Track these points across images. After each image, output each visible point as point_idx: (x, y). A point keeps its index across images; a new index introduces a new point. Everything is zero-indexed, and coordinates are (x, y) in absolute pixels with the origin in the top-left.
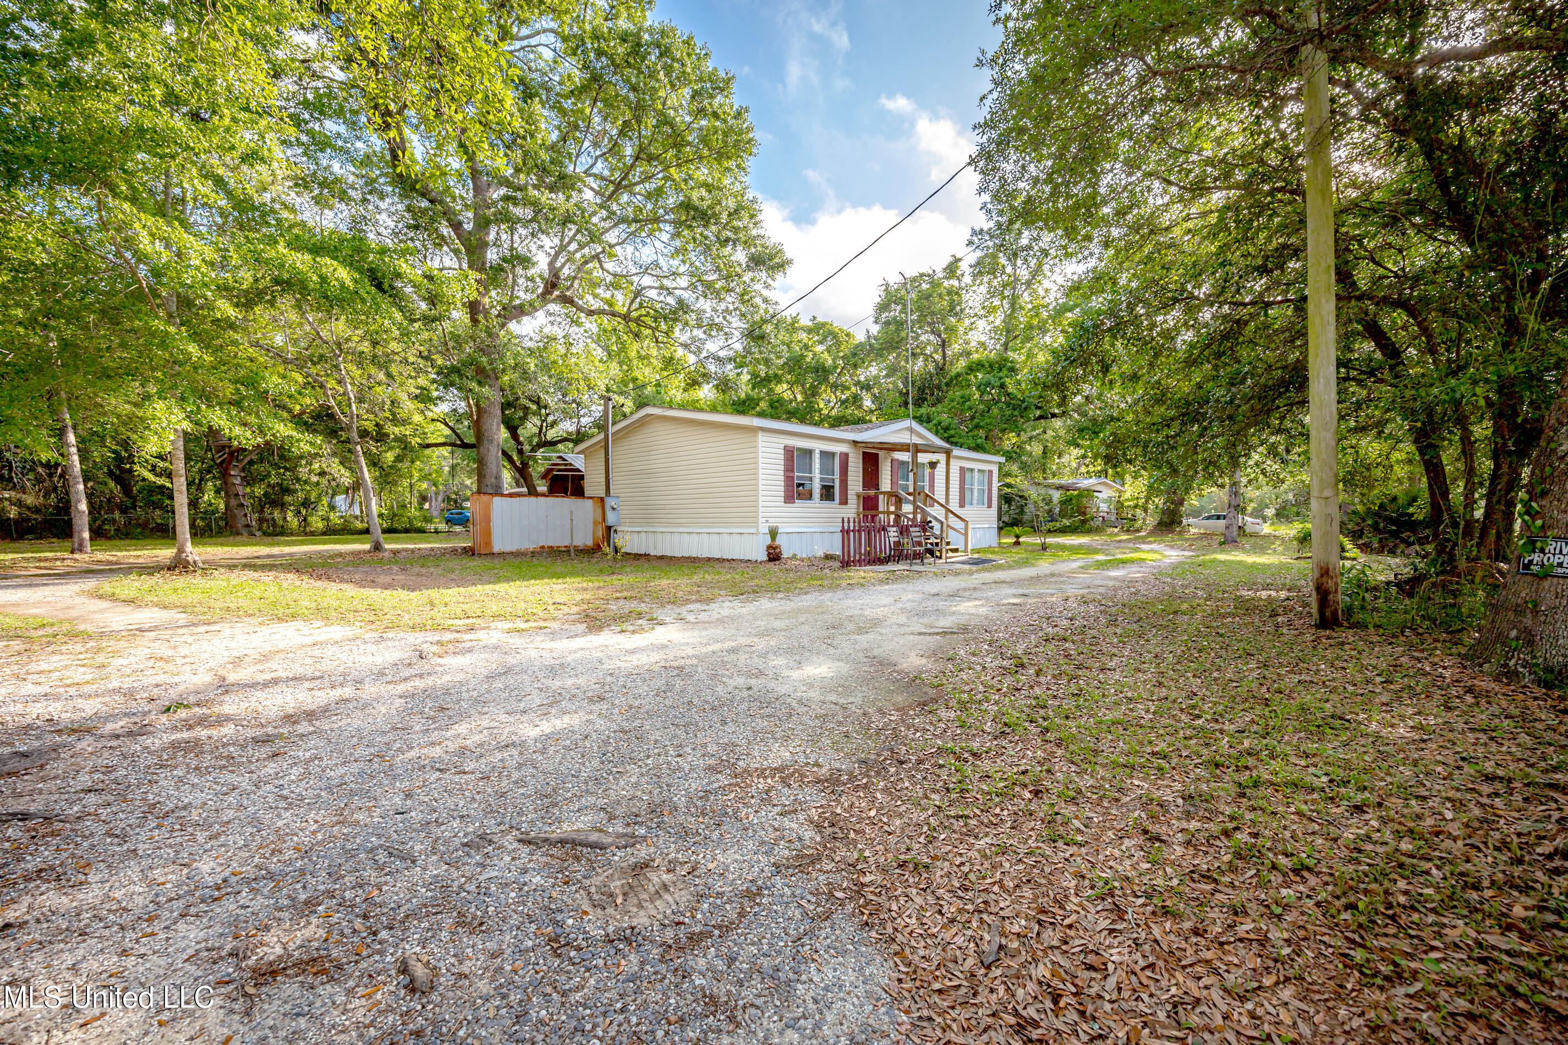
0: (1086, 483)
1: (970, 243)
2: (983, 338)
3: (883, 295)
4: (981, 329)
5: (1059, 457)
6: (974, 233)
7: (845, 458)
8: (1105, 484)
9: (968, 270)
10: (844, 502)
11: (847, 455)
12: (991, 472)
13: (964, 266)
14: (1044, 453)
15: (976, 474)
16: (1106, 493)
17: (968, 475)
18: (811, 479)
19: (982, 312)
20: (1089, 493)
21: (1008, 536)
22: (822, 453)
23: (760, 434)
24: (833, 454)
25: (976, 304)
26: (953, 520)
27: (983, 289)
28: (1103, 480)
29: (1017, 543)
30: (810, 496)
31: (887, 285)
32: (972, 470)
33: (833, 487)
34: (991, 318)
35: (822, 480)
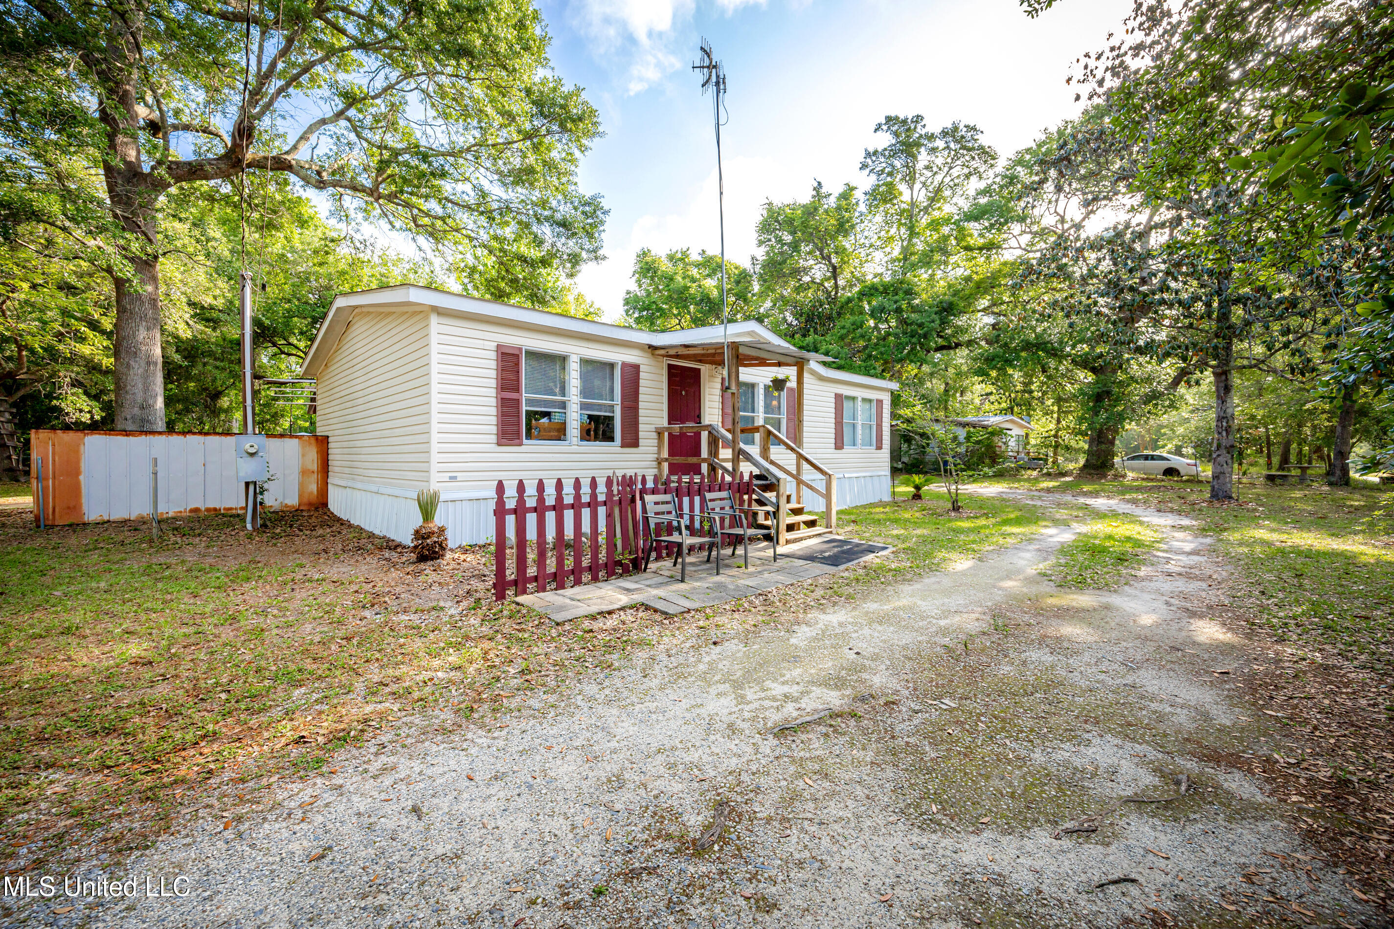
0: (993, 420)
1: (864, 166)
2: (879, 270)
3: (765, 213)
4: (877, 260)
5: (961, 395)
6: (868, 155)
7: (632, 374)
8: (1012, 421)
9: (862, 198)
10: (632, 441)
11: (636, 368)
12: (880, 402)
13: (858, 195)
14: (946, 391)
15: (859, 403)
16: (1016, 431)
17: (847, 405)
18: (563, 405)
19: (878, 243)
20: (999, 432)
21: (906, 483)
22: (585, 362)
23: (434, 319)
24: (612, 366)
25: (871, 234)
26: (809, 475)
27: (879, 218)
28: (1009, 417)
29: (917, 497)
30: (559, 433)
31: (770, 204)
32: (854, 399)
33: (611, 419)
34: (888, 250)
35: (584, 406)
